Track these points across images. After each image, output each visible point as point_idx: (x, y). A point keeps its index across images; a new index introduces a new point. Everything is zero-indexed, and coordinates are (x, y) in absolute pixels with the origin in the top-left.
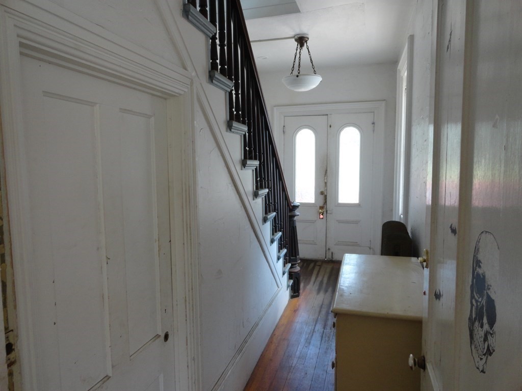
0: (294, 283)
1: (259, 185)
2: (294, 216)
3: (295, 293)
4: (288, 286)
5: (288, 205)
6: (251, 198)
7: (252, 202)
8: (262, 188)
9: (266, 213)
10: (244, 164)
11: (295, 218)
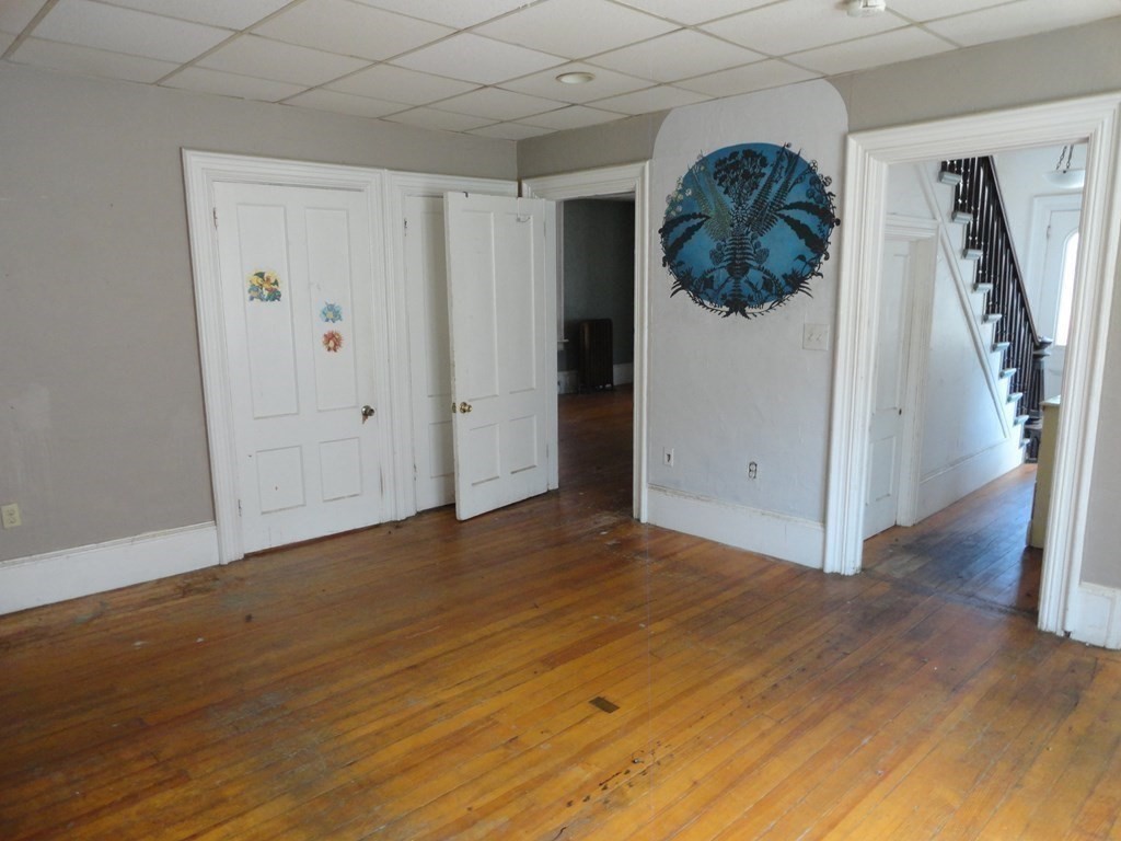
0: (1032, 443)
1: (990, 310)
2: (1042, 356)
3: (1031, 457)
4: (1022, 445)
5: (1033, 340)
6: (979, 322)
7: (981, 326)
8: (993, 312)
9: (996, 341)
10: (975, 288)
11: (1044, 359)
